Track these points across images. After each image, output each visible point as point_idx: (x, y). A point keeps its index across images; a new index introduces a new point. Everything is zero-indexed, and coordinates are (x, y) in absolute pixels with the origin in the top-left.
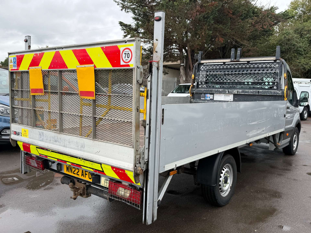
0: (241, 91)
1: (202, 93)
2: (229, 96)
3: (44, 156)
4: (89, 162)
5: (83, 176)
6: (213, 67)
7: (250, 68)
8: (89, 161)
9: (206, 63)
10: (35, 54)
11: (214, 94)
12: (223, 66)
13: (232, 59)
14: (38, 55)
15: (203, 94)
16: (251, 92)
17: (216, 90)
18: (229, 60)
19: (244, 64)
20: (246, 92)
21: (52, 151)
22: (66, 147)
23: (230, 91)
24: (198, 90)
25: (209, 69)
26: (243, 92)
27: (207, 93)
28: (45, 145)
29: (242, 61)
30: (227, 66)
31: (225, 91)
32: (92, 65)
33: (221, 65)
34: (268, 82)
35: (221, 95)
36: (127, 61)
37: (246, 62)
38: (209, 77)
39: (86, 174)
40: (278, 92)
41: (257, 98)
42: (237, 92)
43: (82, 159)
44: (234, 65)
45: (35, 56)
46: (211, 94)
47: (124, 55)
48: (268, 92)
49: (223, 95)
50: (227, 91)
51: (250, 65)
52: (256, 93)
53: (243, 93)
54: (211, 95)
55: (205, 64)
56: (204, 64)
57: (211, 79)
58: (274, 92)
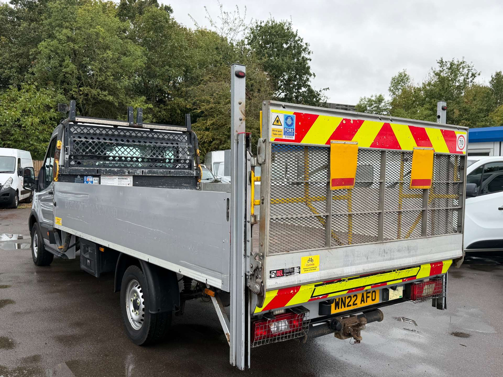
0: (147, 170)
1: (78, 175)
2: (127, 179)
3: (320, 297)
4: (407, 270)
5: (363, 302)
6: (88, 131)
7: (153, 138)
8: (406, 268)
9: (83, 123)
10: (344, 119)
11: (100, 175)
12: (113, 131)
13: (132, 123)
14: (352, 122)
15: (79, 177)
16: (161, 172)
17: (108, 169)
18: (126, 123)
19: (145, 132)
20: (154, 173)
21: (349, 279)
22: (393, 259)
23: (130, 171)
24: (72, 169)
25: (82, 132)
26: (150, 172)
27: (87, 176)
28: (358, 270)
29: (145, 127)
30: (119, 131)
31: (123, 171)
32: (432, 148)
33: (110, 129)
34: (169, 159)
35: (114, 177)
36: (461, 148)
37: (149, 130)
38: (93, 148)
39: (368, 297)
40: (192, 172)
41: (166, 180)
42: (141, 173)
43: (398, 270)
44: (131, 132)
45: (344, 122)
46: (94, 176)
47: (459, 142)
48: (181, 172)
49: (117, 178)
50: (125, 170)
51: (153, 134)
52: (167, 174)
53: (150, 175)
54: (94, 178)
55: (81, 124)
56: (79, 124)
57: (96, 151)
58: (188, 173)
